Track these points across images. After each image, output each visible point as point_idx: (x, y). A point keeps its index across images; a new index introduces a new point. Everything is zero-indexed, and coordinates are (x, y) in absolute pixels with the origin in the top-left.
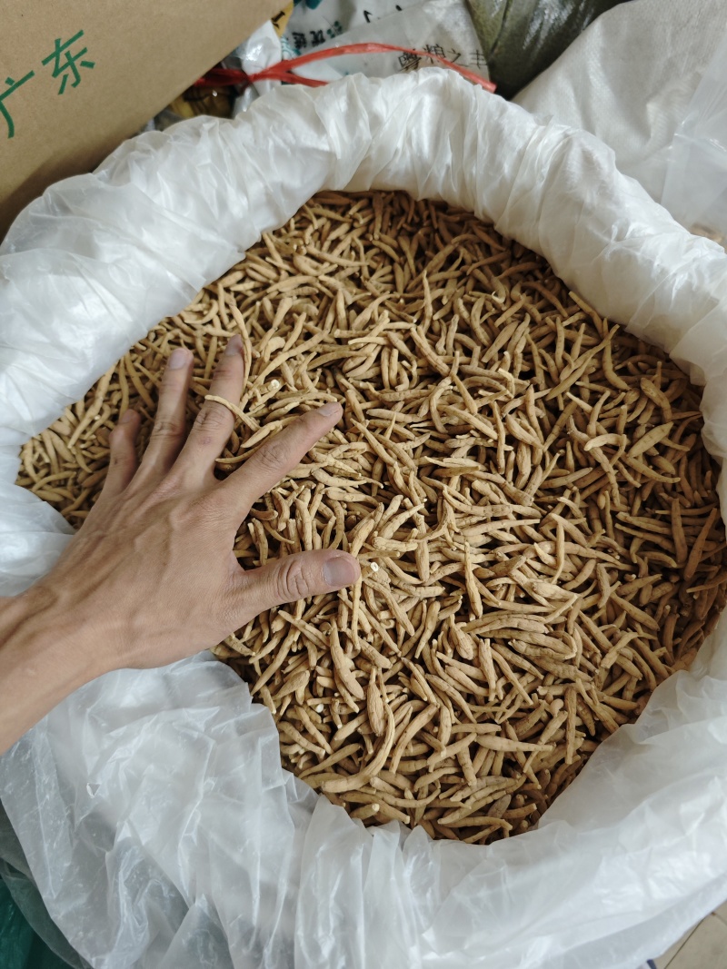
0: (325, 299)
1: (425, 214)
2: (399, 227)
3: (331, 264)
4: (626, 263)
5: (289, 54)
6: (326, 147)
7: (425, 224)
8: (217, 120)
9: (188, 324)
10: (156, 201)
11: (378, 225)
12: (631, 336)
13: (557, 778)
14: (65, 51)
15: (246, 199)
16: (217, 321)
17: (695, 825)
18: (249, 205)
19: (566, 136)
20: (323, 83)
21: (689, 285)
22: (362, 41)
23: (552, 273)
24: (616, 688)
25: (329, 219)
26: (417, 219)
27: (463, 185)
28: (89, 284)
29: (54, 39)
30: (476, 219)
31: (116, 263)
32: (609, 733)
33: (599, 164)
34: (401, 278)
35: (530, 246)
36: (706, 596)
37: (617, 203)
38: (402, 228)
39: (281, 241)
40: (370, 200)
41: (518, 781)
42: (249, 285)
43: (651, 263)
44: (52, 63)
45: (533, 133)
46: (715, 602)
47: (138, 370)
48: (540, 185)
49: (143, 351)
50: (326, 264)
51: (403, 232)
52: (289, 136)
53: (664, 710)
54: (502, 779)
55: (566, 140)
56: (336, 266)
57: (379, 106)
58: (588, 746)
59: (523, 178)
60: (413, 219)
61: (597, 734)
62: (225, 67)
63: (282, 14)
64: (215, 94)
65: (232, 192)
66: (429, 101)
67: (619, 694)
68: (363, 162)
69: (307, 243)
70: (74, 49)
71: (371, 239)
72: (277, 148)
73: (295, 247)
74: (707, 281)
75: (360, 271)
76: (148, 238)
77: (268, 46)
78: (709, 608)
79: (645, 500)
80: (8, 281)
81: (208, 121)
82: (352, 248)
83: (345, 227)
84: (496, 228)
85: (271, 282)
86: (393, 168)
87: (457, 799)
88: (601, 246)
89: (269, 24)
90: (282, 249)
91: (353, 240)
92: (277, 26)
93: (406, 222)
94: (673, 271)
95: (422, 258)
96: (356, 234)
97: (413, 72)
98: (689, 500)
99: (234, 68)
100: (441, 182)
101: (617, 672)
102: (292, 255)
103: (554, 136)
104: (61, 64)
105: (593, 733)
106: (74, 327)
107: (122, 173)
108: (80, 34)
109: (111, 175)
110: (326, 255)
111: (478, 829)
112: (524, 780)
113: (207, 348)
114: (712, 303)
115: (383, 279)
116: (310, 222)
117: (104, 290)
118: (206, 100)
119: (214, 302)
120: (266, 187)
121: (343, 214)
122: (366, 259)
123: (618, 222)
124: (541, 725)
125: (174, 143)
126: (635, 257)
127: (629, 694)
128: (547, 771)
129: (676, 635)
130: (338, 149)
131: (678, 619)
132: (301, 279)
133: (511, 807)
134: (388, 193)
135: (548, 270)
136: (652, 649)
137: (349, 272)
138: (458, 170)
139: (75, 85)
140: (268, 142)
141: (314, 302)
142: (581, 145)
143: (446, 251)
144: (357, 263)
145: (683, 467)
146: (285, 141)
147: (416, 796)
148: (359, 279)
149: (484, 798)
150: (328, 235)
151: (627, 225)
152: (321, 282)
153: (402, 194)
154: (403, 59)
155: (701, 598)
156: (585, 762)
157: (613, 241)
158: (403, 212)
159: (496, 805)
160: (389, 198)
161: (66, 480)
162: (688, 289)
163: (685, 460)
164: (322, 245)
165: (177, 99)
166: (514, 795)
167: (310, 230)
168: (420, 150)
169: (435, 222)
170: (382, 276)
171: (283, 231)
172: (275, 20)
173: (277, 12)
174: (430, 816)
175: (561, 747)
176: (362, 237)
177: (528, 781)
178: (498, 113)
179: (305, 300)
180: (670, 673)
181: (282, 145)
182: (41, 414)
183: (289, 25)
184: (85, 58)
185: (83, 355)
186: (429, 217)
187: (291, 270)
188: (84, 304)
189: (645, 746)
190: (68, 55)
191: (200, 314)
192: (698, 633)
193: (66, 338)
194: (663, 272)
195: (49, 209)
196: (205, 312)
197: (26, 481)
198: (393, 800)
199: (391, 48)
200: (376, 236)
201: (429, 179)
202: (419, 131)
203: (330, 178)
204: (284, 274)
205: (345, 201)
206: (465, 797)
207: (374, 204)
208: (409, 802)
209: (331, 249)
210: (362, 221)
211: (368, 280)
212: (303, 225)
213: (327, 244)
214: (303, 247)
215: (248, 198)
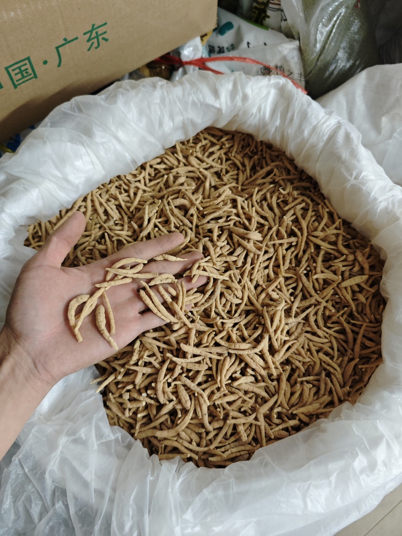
0: (200, 181)
1: (260, 148)
2: (245, 152)
3: (207, 164)
4: (357, 191)
5: (205, 55)
6: (218, 106)
7: (259, 153)
8: (165, 81)
9: (127, 180)
10: (128, 116)
11: (235, 149)
12: (354, 230)
14: (96, 30)
15: (172, 123)
16: (142, 181)
18: (173, 127)
19: (339, 123)
20: (222, 73)
21: (387, 208)
22: (244, 56)
23: (319, 190)
25: (210, 141)
26: (255, 150)
27: (282, 137)
28: (87, 151)
29: (92, 24)
30: (286, 156)
31: (102, 143)
33: (352, 140)
34: (242, 178)
35: (310, 174)
36: (369, 370)
37: (358, 161)
38: (247, 153)
39: (184, 147)
40: (233, 136)
42: (163, 166)
43: (370, 194)
44: (88, 35)
45: (323, 118)
47: (97, 197)
48: (321, 145)
49: (101, 189)
50: (205, 164)
51: (247, 155)
52: (201, 97)
55: (338, 125)
56: (209, 165)
57: (249, 91)
59: (313, 140)
60: (253, 150)
62: (171, 54)
63: (206, 35)
64: (163, 68)
65: (166, 119)
66: (273, 92)
68: (234, 116)
69: (197, 151)
70: (100, 31)
71: (230, 155)
72: (193, 101)
73: (191, 151)
74: (396, 208)
75: (221, 171)
76: (120, 134)
77: (196, 49)
81: (160, 81)
82: (219, 158)
83: (217, 147)
84: (295, 162)
85: (175, 167)
86: (249, 122)
88: (346, 180)
89: (198, 39)
90: (184, 152)
91: (221, 154)
92: (202, 40)
93: (249, 150)
94: (380, 199)
95: (254, 169)
96: (223, 151)
97: (268, 76)
98: (368, 318)
99: (176, 56)
100: (271, 134)
102: (188, 156)
103: (333, 122)
104: (92, 36)
107: (113, 98)
108: (105, 24)
109: (107, 98)
110: (205, 159)
113: (135, 194)
114: (397, 219)
115: (232, 177)
116: (201, 141)
118: (158, 69)
119: (143, 171)
120: (184, 120)
121: (218, 140)
122: (225, 165)
123: (357, 170)
125: (143, 89)
126: (362, 189)
130: (224, 108)
132: (190, 168)
134: (243, 134)
135: (317, 189)
137: (215, 170)
138: (282, 129)
139: (96, 48)
140: (189, 97)
141: (195, 182)
142: (345, 129)
143: (267, 169)
144: (220, 166)
146: (198, 99)
147: (199, 444)
148: (220, 174)
149: (236, 452)
150: (208, 149)
151: (361, 172)
152: (200, 172)
153: (250, 136)
154: (262, 70)
155: (366, 371)
157: (352, 179)
158: (249, 145)
160: (243, 136)
162: (386, 211)
163: (371, 297)
164: (204, 154)
165: (143, 67)
167: (200, 145)
168: (264, 116)
169: (264, 153)
170: (232, 175)
171: (186, 143)
172: (202, 37)
173: (204, 34)
176: (225, 154)
178: (307, 105)
179: (190, 179)
183: (208, 41)
184: (105, 36)
186: (262, 150)
187: (186, 163)
190: (97, 33)
191: (135, 176)
192: (361, 388)
194: (375, 199)
195: (72, 109)
196: (138, 175)
199: (258, 63)
200: (233, 155)
201: (266, 131)
202: (265, 106)
203: (216, 121)
204: (181, 164)
205: (220, 134)
207: (235, 138)
209: (208, 157)
210: (227, 146)
211: (224, 176)
212: (197, 141)
213: (207, 154)
214: (194, 153)
215: (173, 123)
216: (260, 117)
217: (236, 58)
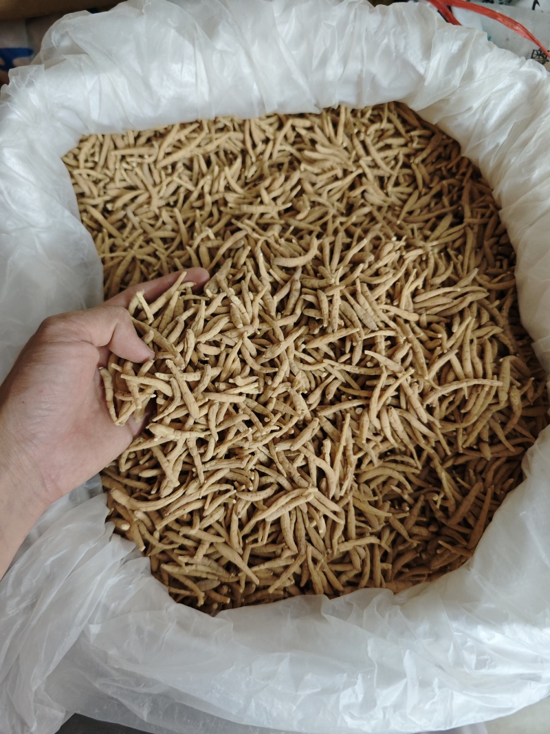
1: (462, 170)
2: (438, 166)
3: (373, 159)
6: (422, 71)
7: (457, 177)
10: (279, 28)
11: (424, 155)
13: (259, 595)
15: (342, 69)
17: (308, 692)
18: (341, 76)
22: (517, 21)
23: (513, 271)
24: (339, 568)
25: (396, 128)
26: (454, 170)
27: (499, 166)
28: (195, 55)
30: (491, 196)
31: (222, 52)
32: (314, 592)
34: (412, 203)
35: (513, 240)
36: (446, 556)
38: (440, 169)
39: (352, 120)
40: (433, 134)
41: (231, 578)
42: (310, 135)
46: (450, 564)
50: (370, 158)
51: (439, 173)
52: (402, 45)
53: (355, 605)
54: (221, 569)
56: (376, 163)
57: (479, 68)
58: (293, 590)
59: (542, 189)
60: (451, 168)
61: (304, 587)
65: (335, 59)
66: (519, 87)
67: (338, 574)
68: (443, 101)
69: (368, 133)
71: (412, 161)
72: (388, 46)
75: (389, 178)
76: (255, 49)
78: (442, 565)
79: (456, 464)
80: (143, 14)
82: (394, 159)
83: (401, 141)
84: (500, 212)
86: (460, 119)
87: (183, 560)
90: (348, 126)
91: (398, 154)
93: (446, 166)
96: (405, 150)
100: (483, 153)
101: (347, 560)
105: (302, 584)
106: (165, 77)
110: (372, 149)
111: (185, 588)
112: (236, 580)
116: (381, 121)
117: (202, 66)
120: (362, 71)
121: (408, 132)
122: (399, 172)
124: (273, 555)
127: (344, 578)
128: (254, 586)
129: (407, 566)
130: (429, 78)
131: (417, 557)
133: (216, 590)
134: (449, 138)
136: (382, 561)
137: (380, 173)
138: (502, 153)
140: (384, 39)
145: (498, 463)
146: (396, 46)
147: (161, 539)
148: (385, 182)
149: (202, 572)
150: (387, 138)
153: (456, 144)
154: (535, 52)
155: (441, 555)
156: (284, 598)
158: (449, 158)
159: (206, 581)
160: (447, 141)
161: (100, 181)
163: (503, 460)
164: (378, 142)
166: (222, 584)
167: (376, 126)
168: (487, 119)
169: (465, 181)
170: (402, 193)
171: (359, 115)
174: (161, 557)
175: (275, 578)
176: (408, 156)
177: (238, 582)
180: (381, 586)
181: (393, 48)
182: (106, 121)
185: (159, 100)
186: (464, 174)
188: (182, 66)
189: (324, 618)
192: (423, 576)
193: (154, 81)
197: (72, 162)
198: (144, 530)
199: (532, 39)
200: (417, 162)
201: (479, 145)
202: (496, 105)
203: (412, 96)
205: (415, 122)
206: (190, 562)
207: (433, 139)
208: (154, 539)
209: (381, 149)
210: (415, 145)
212: (375, 119)
214: (363, 134)
215: (344, 70)
216: (478, 120)
217: (503, 16)
